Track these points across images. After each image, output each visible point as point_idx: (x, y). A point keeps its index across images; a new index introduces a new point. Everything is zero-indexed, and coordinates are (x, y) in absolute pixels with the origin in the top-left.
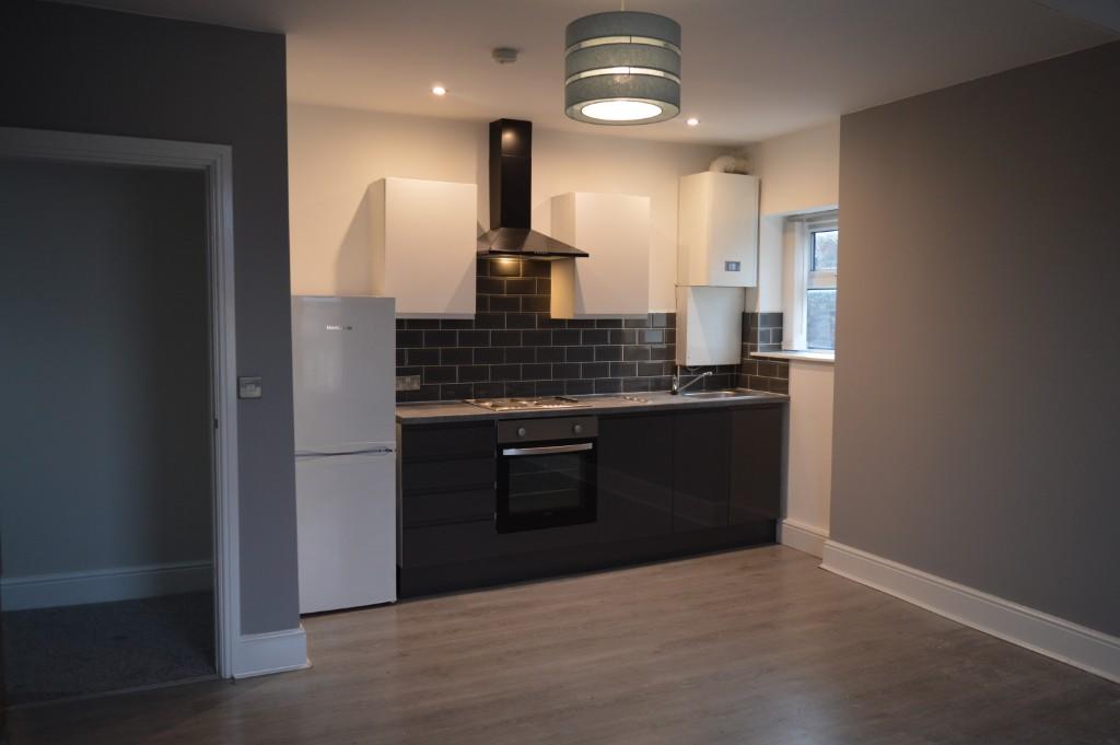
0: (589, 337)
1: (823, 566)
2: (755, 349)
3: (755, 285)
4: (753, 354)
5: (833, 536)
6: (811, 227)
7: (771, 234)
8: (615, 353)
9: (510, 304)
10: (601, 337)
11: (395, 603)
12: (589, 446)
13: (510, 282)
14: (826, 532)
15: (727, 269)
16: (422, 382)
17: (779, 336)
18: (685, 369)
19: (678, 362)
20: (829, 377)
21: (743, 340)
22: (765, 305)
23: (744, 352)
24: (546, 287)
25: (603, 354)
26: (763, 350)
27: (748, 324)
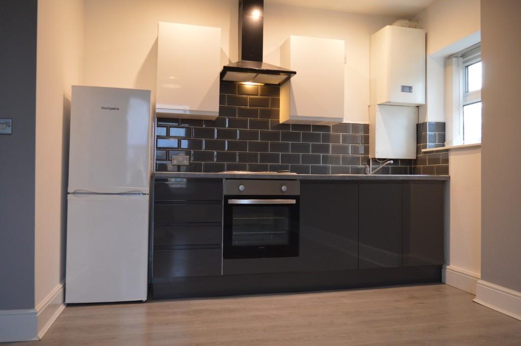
0: (307, 137)
1: (475, 300)
2: (425, 147)
3: (424, 103)
4: (423, 150)
5: (484, 277)
6: (464, 62)
7: (435, 68)
8: (325, 149)
9: (252, 113)
10: (316, 138)
11: (146, 302)
12: (293, 202)
13: (251, 99)
14: (479, 275)
15: (403, 91)
16: (190, 160)
17: (443, 139)
18: (376, 161)
19: (370, 156)
20: (477, 156)
21: (418, 143)
22: (432, 117)
23: (418, 150)
24: (276, 103)
25: (317, 149)
26: (430, 147)
27: (420, 130)
